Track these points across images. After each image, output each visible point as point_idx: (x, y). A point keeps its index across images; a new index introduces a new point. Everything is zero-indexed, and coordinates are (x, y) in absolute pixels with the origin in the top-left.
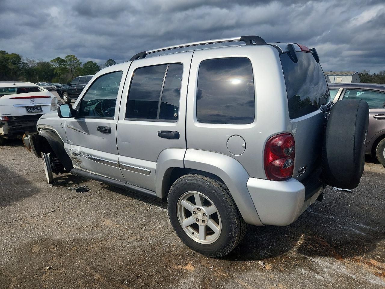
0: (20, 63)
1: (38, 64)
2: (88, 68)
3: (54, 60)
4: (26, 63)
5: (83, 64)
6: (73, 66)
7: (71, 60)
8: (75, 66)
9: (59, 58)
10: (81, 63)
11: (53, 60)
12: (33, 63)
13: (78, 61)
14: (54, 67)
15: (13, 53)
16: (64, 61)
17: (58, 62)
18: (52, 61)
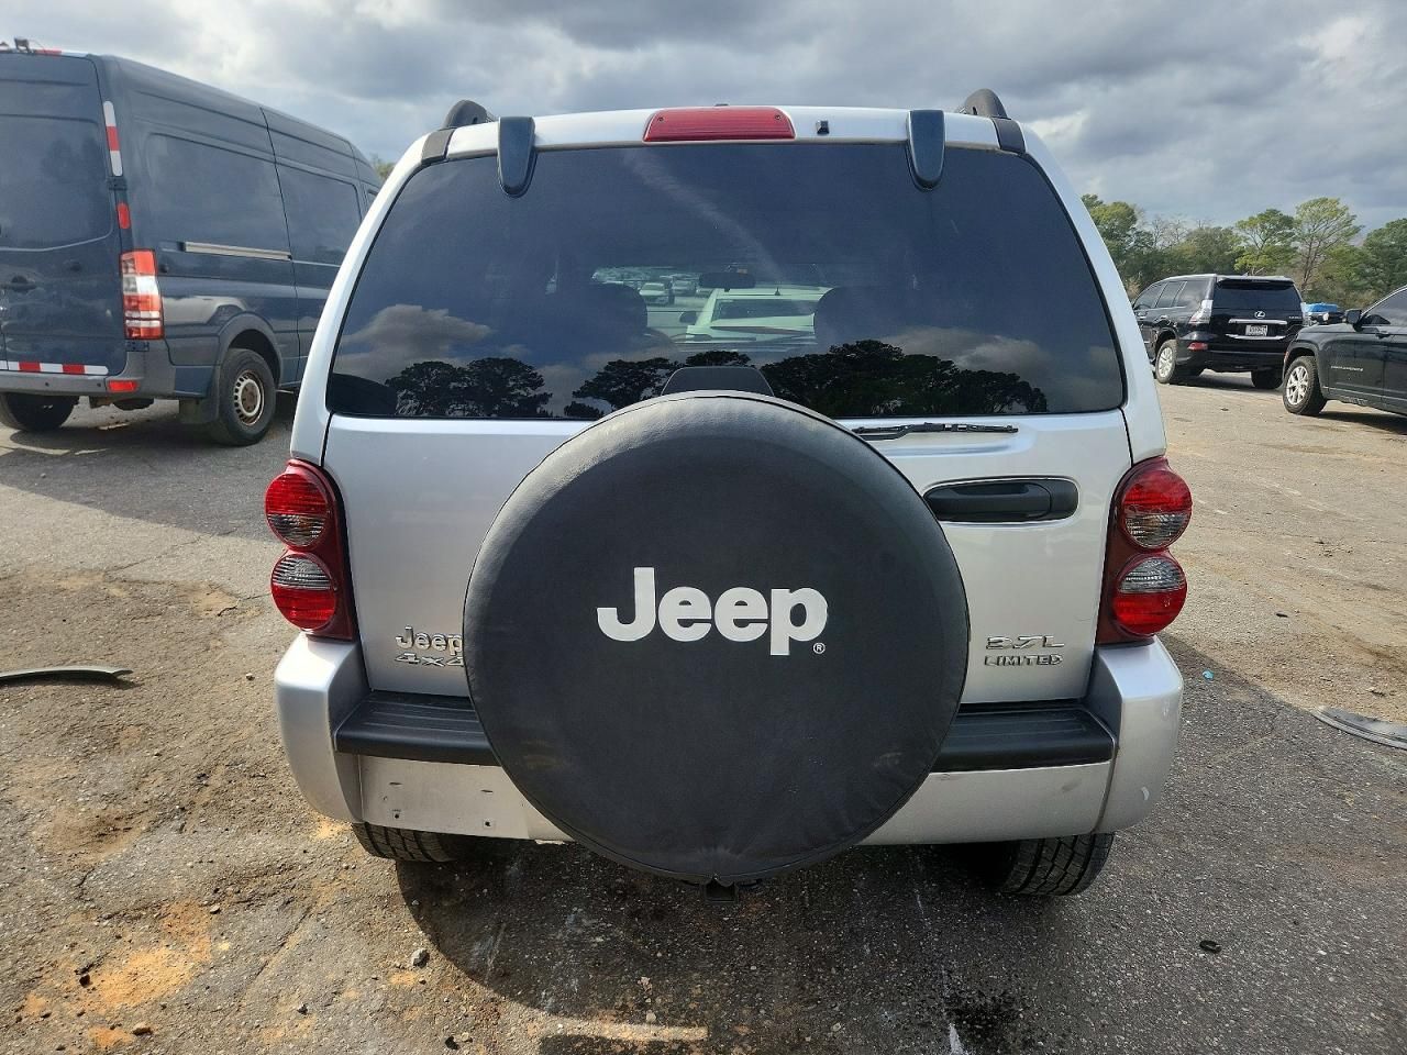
0: (1130, 233)
1: (1190, 235)
2: (1385, 250)
3: (1252, 218)
4: (1149, 234)
5: (1364, 233)
6: (1321, 239)
7: (1316, 218)
8: (1331, 240)
9: (1274, 212)
10: (1357, 230)
11: (1246, 219)
12: (1171, 234)
13: (1348, 223)
14: (1243, 244)
15: (1117, 200)
16: (1288, 222)
17: (1263, 228)
18: (1242, 225)
